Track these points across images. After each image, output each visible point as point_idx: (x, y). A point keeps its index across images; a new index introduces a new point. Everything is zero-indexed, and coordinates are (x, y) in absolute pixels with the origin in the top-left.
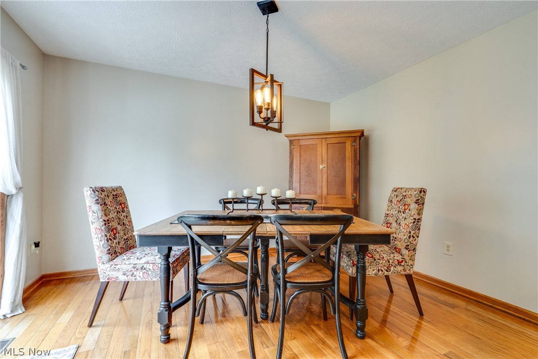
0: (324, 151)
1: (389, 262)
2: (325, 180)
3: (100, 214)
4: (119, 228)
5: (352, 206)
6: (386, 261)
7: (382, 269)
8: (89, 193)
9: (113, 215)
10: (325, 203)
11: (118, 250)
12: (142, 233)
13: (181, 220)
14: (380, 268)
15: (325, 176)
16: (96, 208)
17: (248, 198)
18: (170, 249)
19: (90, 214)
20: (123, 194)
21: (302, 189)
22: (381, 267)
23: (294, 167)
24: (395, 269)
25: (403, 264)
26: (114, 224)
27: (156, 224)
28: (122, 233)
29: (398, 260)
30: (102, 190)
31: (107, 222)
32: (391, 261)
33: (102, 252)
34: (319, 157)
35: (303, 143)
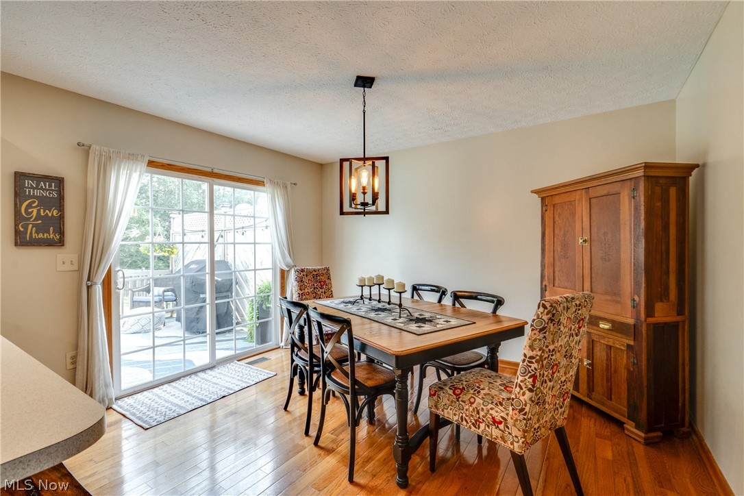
0: (586, 212)
1: (478, 413)
2: (587, 264)
3: (297, 288)
5: (631, 321)
6: (474, 409)
7: (467, 418)
9: (309, 290)
14: (464, 415)
15: (587, 258)
21: (557, 278)
22: (467, 416)
24: (487, 428)
25: (502, 426)
26: (308, 297)
29: (493, 418)
30: (302, 270)
31: (301, 295)
32: (482, 414)
34: (578, 223)
35: (557, 200)
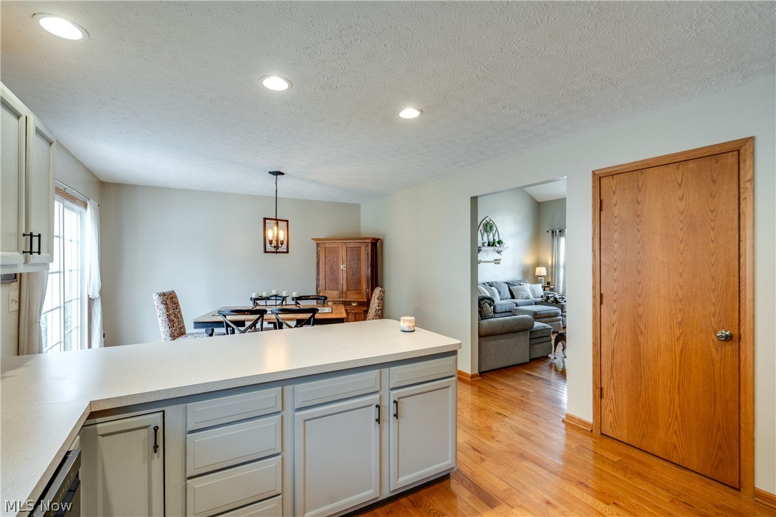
0: (344, 253)
2: (345, 278)
3: (164, 310)
4: (175, 320)
5: (366, 300)
8: (157, 297)
9: (171, 311)
10: (346, 298)
11: (176, 335)
12: (197, 321)
13: (220, 313)
15: (345, 275)
16: (162, 307)
17: (276, 296)
18: (213, 330)
19: (158, 311)
20: (175, 297)
21: (327, 285)
23: (321, 266)
26: (172, 317)
27: (203, 316)
28: (177, 323)
30: (164, 294)
31: (168, 316)
33: (166, 335)
34: (340, 259)
35: (327, 246)
